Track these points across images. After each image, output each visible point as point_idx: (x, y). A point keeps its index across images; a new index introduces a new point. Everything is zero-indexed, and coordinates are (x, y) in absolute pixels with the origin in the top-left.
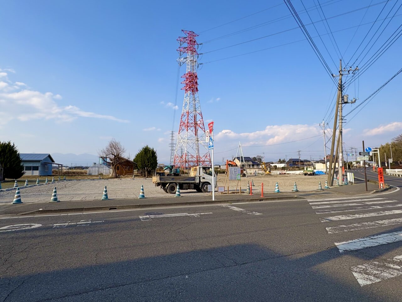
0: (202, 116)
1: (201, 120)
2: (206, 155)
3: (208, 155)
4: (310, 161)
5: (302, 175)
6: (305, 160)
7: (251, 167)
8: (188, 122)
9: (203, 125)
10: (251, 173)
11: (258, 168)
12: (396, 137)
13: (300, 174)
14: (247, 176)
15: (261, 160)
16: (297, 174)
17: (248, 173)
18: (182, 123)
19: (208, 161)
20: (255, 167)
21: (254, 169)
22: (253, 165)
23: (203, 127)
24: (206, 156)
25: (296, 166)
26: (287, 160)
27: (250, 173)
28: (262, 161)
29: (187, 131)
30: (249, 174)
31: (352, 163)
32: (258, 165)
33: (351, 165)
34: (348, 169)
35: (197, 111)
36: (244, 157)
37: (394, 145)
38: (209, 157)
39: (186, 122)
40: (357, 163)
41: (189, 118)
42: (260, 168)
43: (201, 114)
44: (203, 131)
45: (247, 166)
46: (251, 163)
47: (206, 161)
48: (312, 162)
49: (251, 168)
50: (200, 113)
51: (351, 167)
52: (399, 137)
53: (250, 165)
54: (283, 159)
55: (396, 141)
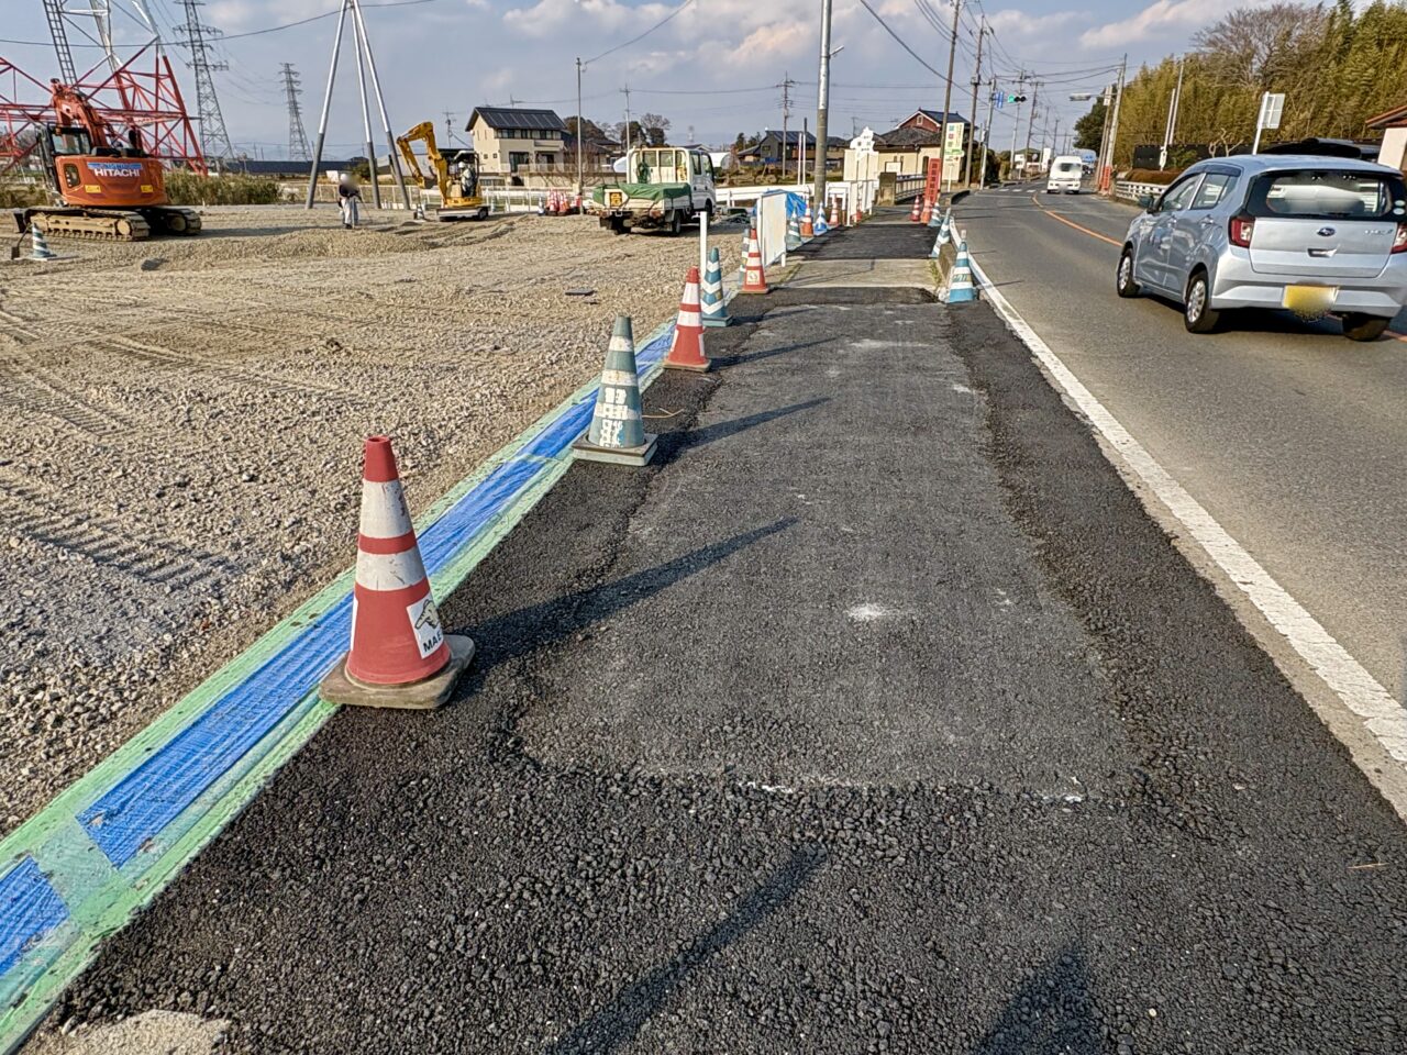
7: (560, 166)
12: (1213, 26)
15: (660, 134)
20: (581, 167)
21: (574, 175)
22: (569, 158)
31: (1007, 156)
33: (1003, 165)
34: (987, 183)
37: (1194, 67)
40: (1029, 159)
45: (538, 161)
49: (558, 174)
51: (1001, 174)
52: (1226, 23)
53: (550, 157)
55: (1208, 45)
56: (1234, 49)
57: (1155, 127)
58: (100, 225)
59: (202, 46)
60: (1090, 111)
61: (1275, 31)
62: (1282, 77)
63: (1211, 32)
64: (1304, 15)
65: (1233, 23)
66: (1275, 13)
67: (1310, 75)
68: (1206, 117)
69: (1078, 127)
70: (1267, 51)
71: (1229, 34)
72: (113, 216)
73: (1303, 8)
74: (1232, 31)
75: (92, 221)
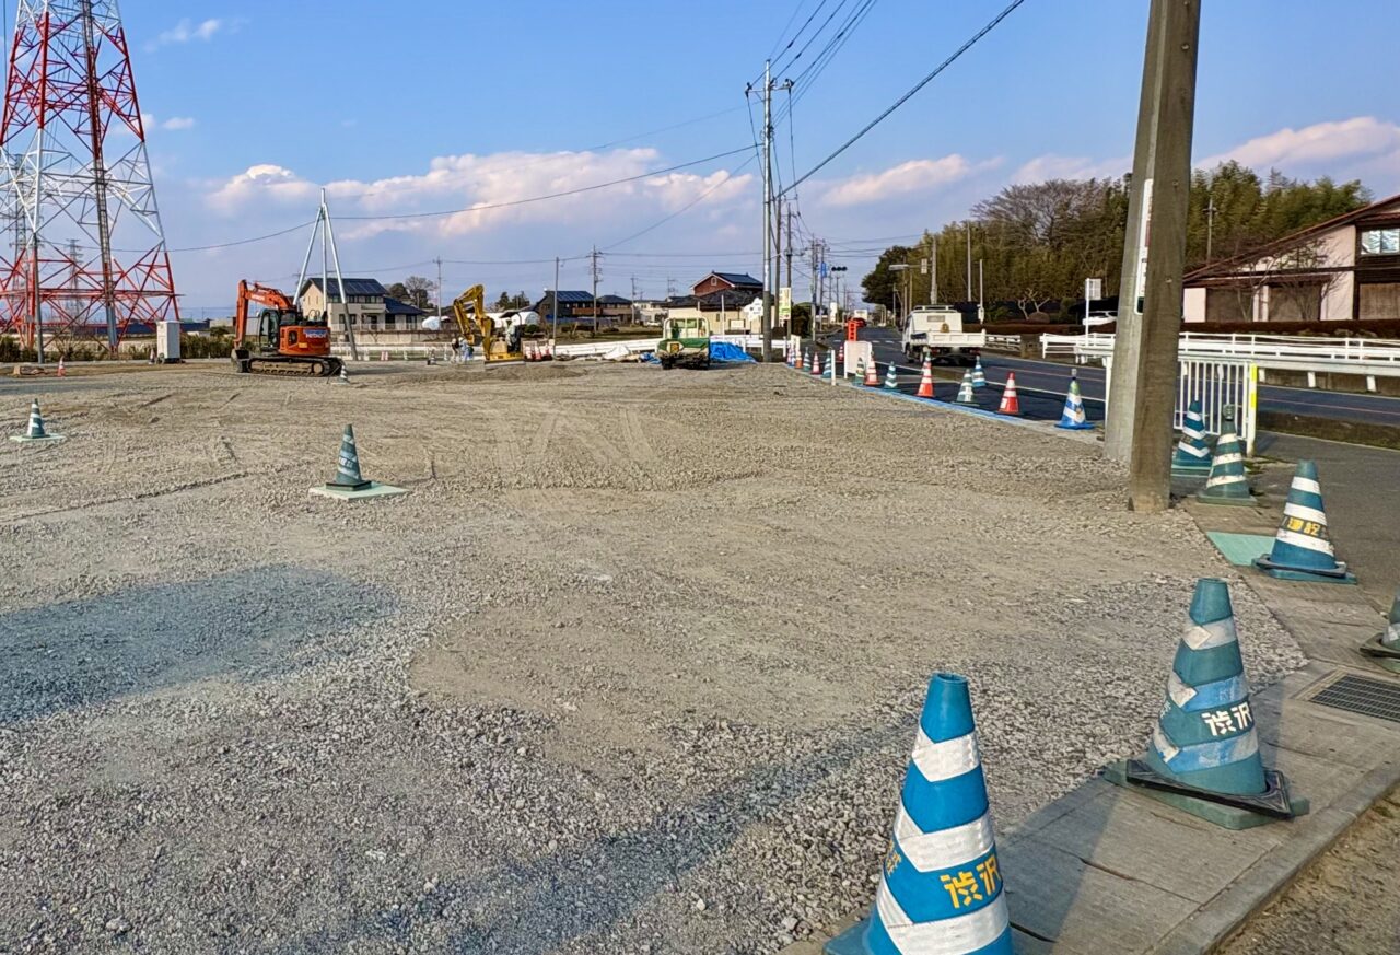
0: (125, 52)
1: (119, 70)
2: (148, 261)
3: (161, 260)
4: (628, 303)
5: (640, 364)
6: (608, 297)
7: (382, 326)
8: (44, 80)
9: (129, 97)
10: (375, 356)
11: (412, 332)
12: (991, 200)
13: (632, 358)
14: (349, 373)
15: (423, 294)
16: (613, 361)
17: (362, 354)
18: (17, 87)
19: (161, 293)
20: (400, 325)
21: (392, 333)
22: (390, 319)
23: (134, 113)
24: (152, 267)
25: (577, 324)
26: (534, 298)
27: (371, 353)
28: (429, 302)
29: (42, 125)
30: (366, 358)
32: (414, 315)
35: (100, 21)
36: (344, 281)
38: (163, 273)
39: (36, 77)
41: (51, 56)
42: (419, 332)
43: (119, 40)
44: (132, 128)
45: (364, 322)
46: (379, 307)
47: (152, 293)
48: (636, 305)
49: (382, 332)
50: (112, 33)
52: (1003, 197)
53: (374, 318)
54: (519, 294)
55: (988, 214)
56: (1015, 217)
57: (950, 284)
58: (301, 367)
59: (24, 229)
60: (874, 269)
61: (1053, 202)
62: (1068, 241)
63: (990, 205)
64: (1079, 189)
65: (1010, 197)
66: (1049, 188)
67: (1096, 239)
68: (1001, 275)
69: (864, 285)
70: (1050, 219)
71: (1007, 205)
72: (309, 362)
73: (1077, 184)
74: (1011, 203)
75: (295, 365)
